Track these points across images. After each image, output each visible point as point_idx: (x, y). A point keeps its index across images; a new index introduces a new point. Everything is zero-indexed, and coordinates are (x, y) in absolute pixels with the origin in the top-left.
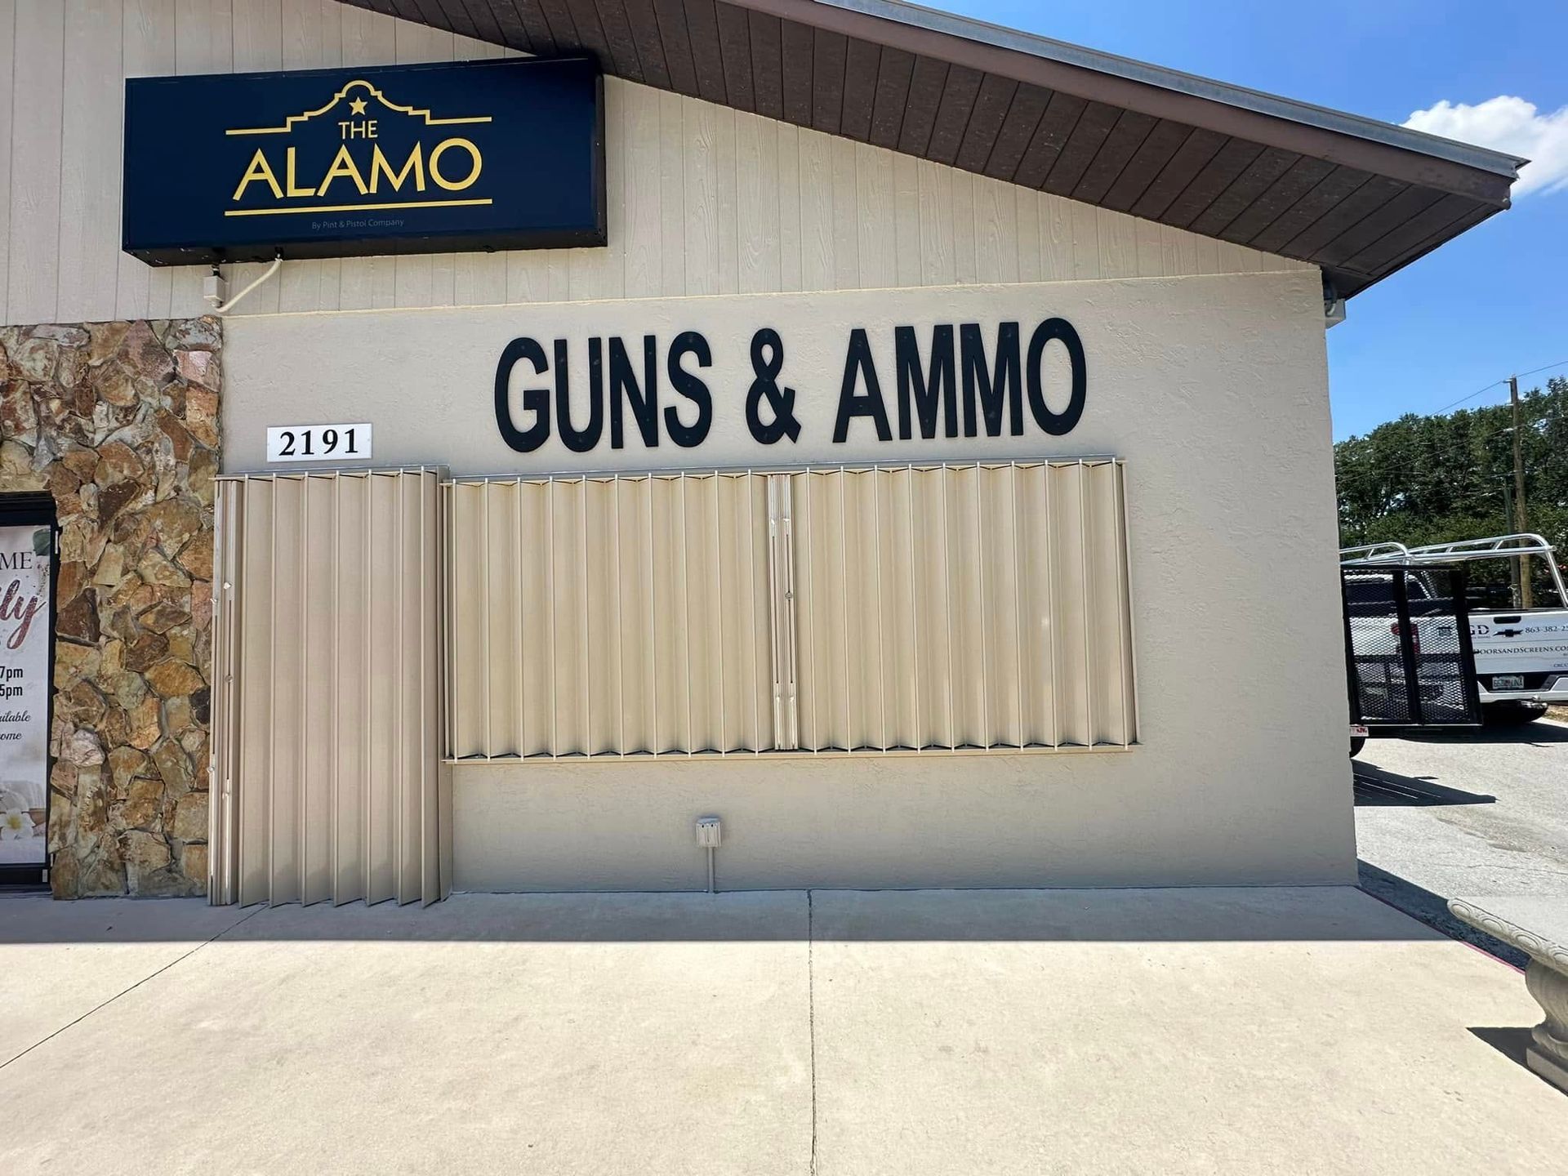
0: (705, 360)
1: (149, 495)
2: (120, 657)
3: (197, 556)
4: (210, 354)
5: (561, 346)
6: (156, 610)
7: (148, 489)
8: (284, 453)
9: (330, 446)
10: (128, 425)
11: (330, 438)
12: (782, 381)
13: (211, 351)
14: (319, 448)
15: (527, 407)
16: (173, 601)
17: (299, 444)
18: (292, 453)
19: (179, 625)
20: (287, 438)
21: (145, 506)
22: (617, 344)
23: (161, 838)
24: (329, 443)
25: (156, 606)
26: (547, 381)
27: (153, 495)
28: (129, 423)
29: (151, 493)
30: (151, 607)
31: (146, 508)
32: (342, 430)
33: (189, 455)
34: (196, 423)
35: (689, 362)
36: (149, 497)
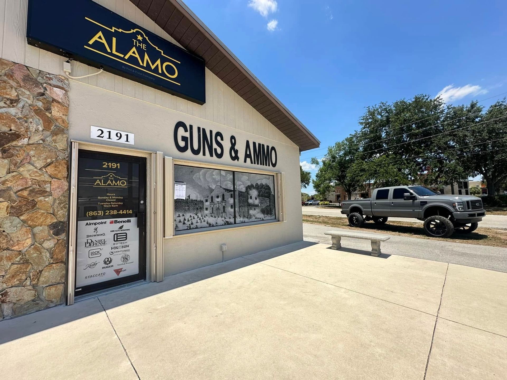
0: (222, 139)
1: (25, 140)
2: (7, 210)
3: (56, 169)
4: (65, 92)
5: (191, 127)
6: (29, 189)
7: (25, 137)
8: (99, 136)
9: (119, 138)
10: (12, 107)
11: (119, 135)
12: (236, 147)
13: (65, 91)
14: (114, 138)
15: (182, 140)
16: (39, 186)
17: (106, 135)
18: (102, 137)
19: (43, 196)
20: (100, 132)
21: (23, 144)
22: (204, 130)
23: (30, 287)
24: (118, 137)
25: (28, 188)
26: (187, 135)
27: (28, 140)
28: (13, 106)
29: (26, 139)
30: (26, 188)
31: (23, 145)
32: (124, 134)
33: (52, 128)
34: (57, 116)
35: (219, 138)
36: (25, 141)
